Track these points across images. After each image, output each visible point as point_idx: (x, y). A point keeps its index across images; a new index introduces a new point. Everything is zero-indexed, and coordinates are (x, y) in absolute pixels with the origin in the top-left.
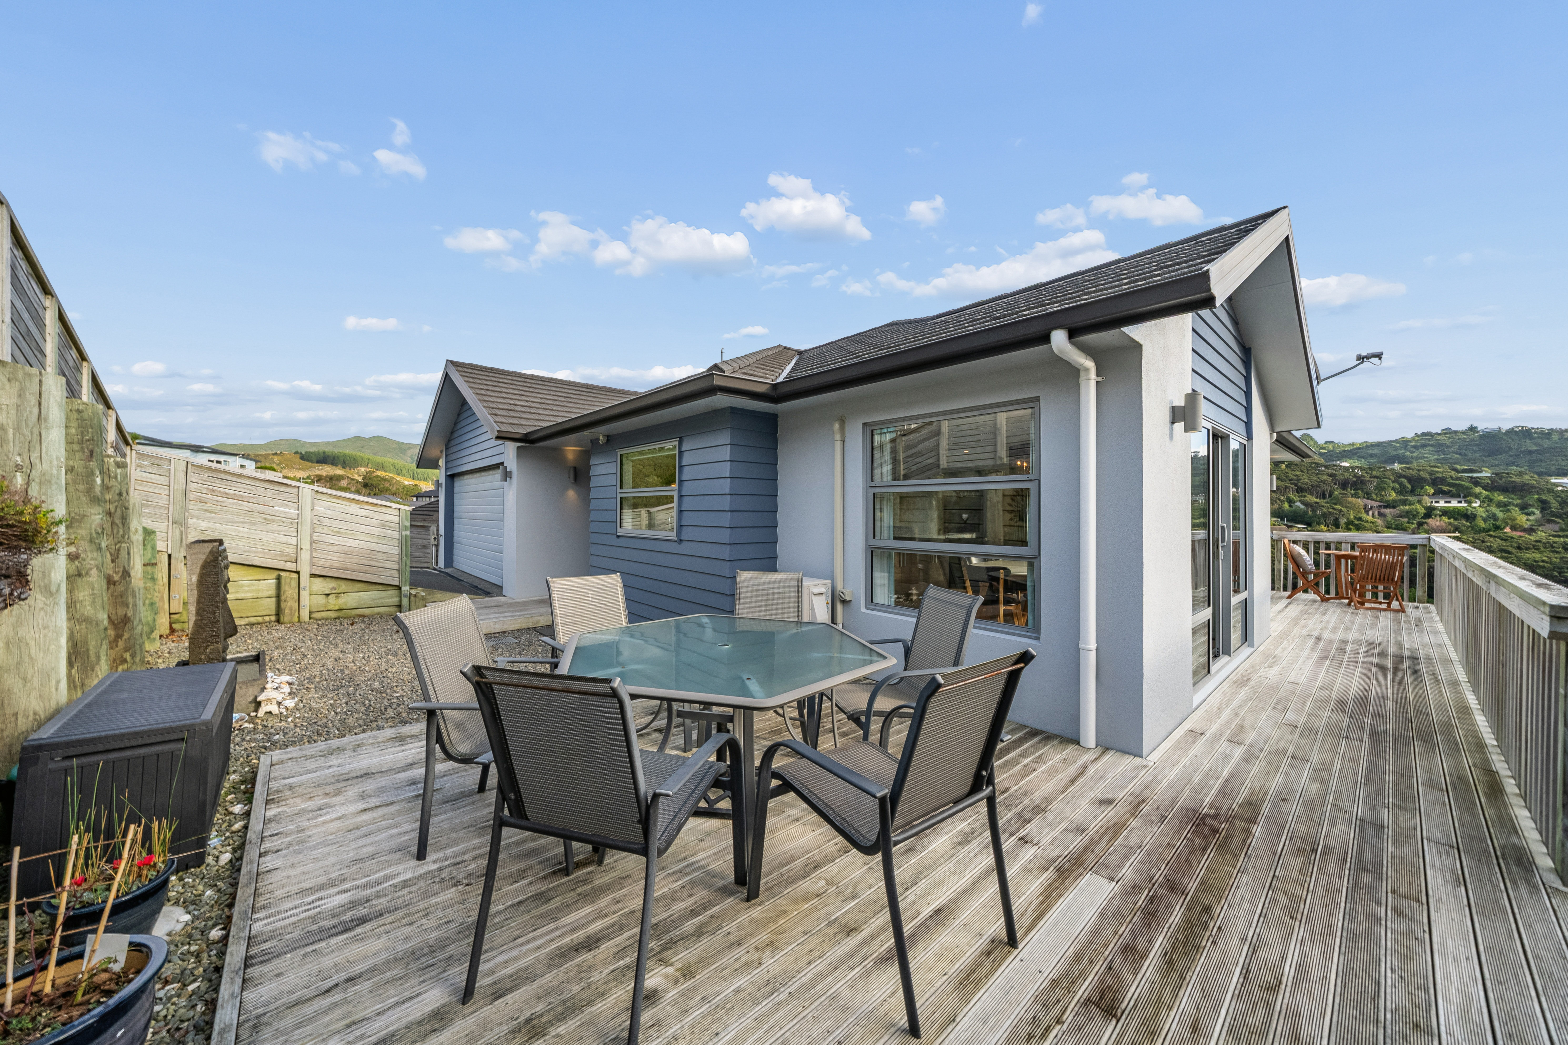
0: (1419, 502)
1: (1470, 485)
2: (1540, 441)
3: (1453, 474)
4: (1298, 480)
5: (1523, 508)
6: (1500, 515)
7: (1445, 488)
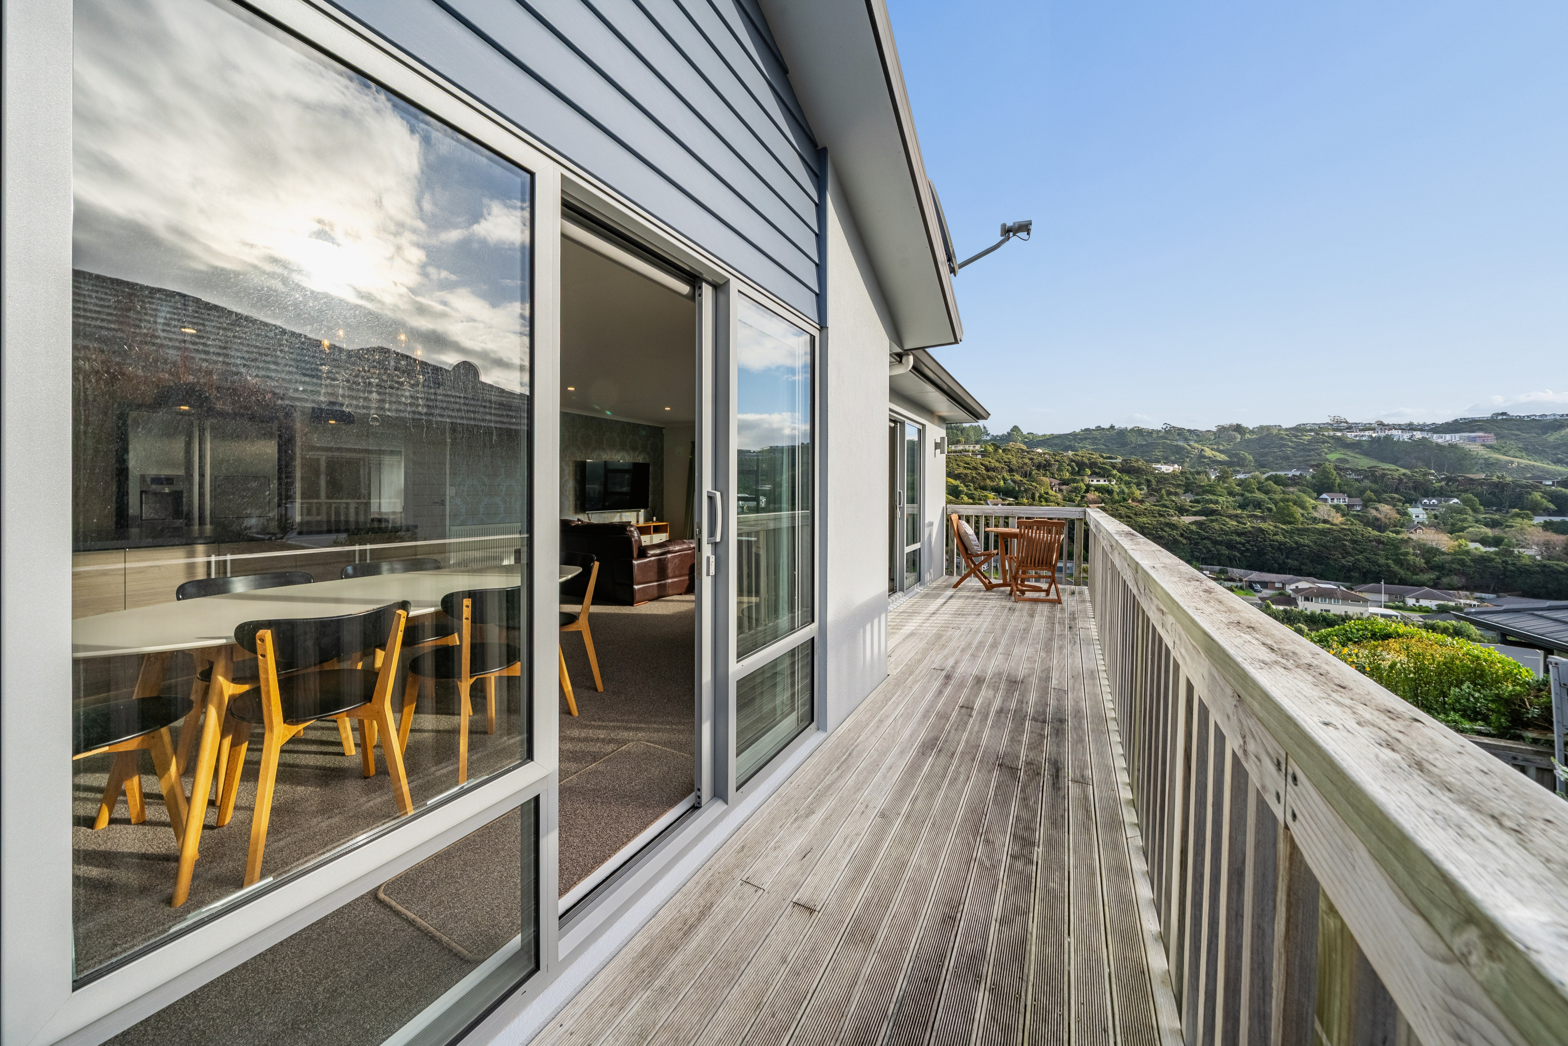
0: (1082, 480)
1: (1110, 468)
2: (1147, 438)
3: (1101, 460)
4: (1010, 462)
5: (1138, 485)
6: (1126, 490)
7: (1097, 470)
